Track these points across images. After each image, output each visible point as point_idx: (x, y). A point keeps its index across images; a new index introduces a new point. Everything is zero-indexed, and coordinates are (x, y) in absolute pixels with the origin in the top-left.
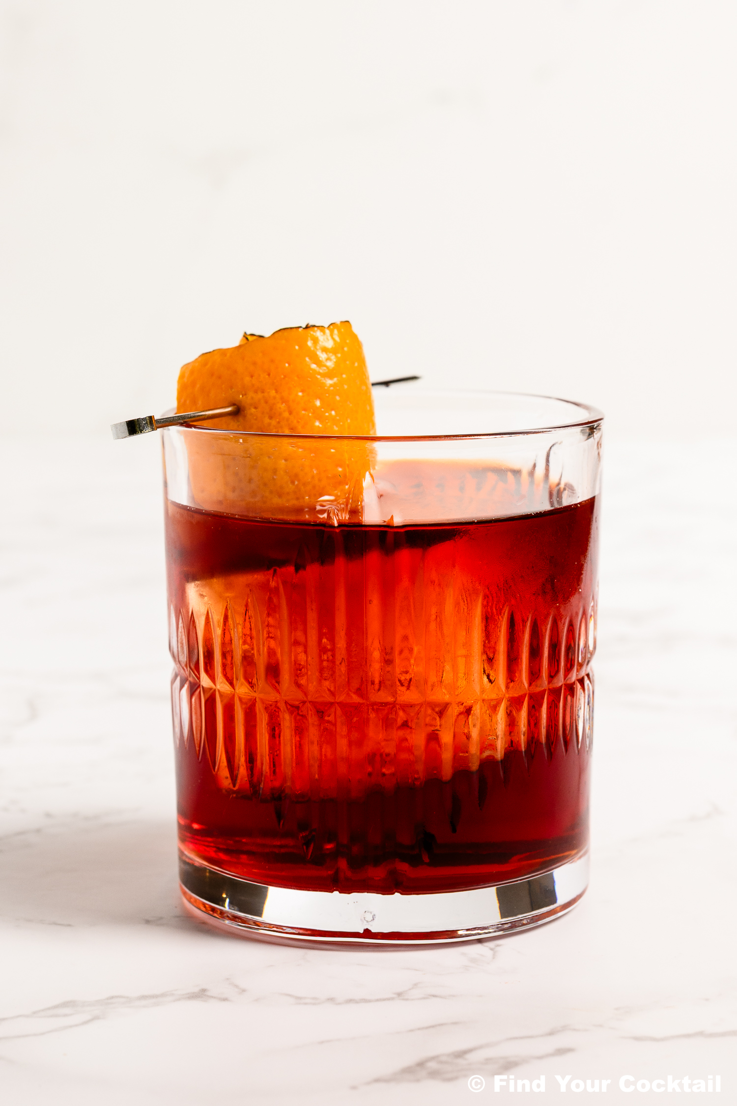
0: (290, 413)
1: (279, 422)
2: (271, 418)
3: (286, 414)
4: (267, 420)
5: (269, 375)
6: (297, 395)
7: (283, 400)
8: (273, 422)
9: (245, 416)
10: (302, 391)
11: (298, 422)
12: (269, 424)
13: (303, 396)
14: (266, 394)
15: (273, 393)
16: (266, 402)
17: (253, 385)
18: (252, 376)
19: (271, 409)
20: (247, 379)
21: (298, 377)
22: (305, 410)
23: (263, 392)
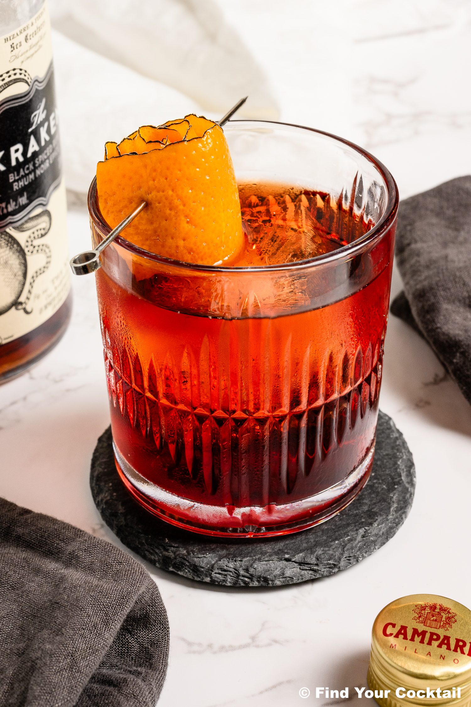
0: (184, 205)
1: (177, 213)
2: (171, 209)
3: (181, 207)
4: (168, 212)
5: (166, 179)
6: (188, 192)
7: (179, 198)
8: (173, 213)
9: (152, 208)
10: (191, 189)
11: (190, 211)
12: (170, 214)
13: (192, 192)
14: (165, 193)
15: (170, 192)
16: (166, 199)
17: (156, 187)
18: (154, 180)
19: (170, 203)
20: (151, 182)
21: (187, 179)
22: (194, 202)
23: (163, 192)
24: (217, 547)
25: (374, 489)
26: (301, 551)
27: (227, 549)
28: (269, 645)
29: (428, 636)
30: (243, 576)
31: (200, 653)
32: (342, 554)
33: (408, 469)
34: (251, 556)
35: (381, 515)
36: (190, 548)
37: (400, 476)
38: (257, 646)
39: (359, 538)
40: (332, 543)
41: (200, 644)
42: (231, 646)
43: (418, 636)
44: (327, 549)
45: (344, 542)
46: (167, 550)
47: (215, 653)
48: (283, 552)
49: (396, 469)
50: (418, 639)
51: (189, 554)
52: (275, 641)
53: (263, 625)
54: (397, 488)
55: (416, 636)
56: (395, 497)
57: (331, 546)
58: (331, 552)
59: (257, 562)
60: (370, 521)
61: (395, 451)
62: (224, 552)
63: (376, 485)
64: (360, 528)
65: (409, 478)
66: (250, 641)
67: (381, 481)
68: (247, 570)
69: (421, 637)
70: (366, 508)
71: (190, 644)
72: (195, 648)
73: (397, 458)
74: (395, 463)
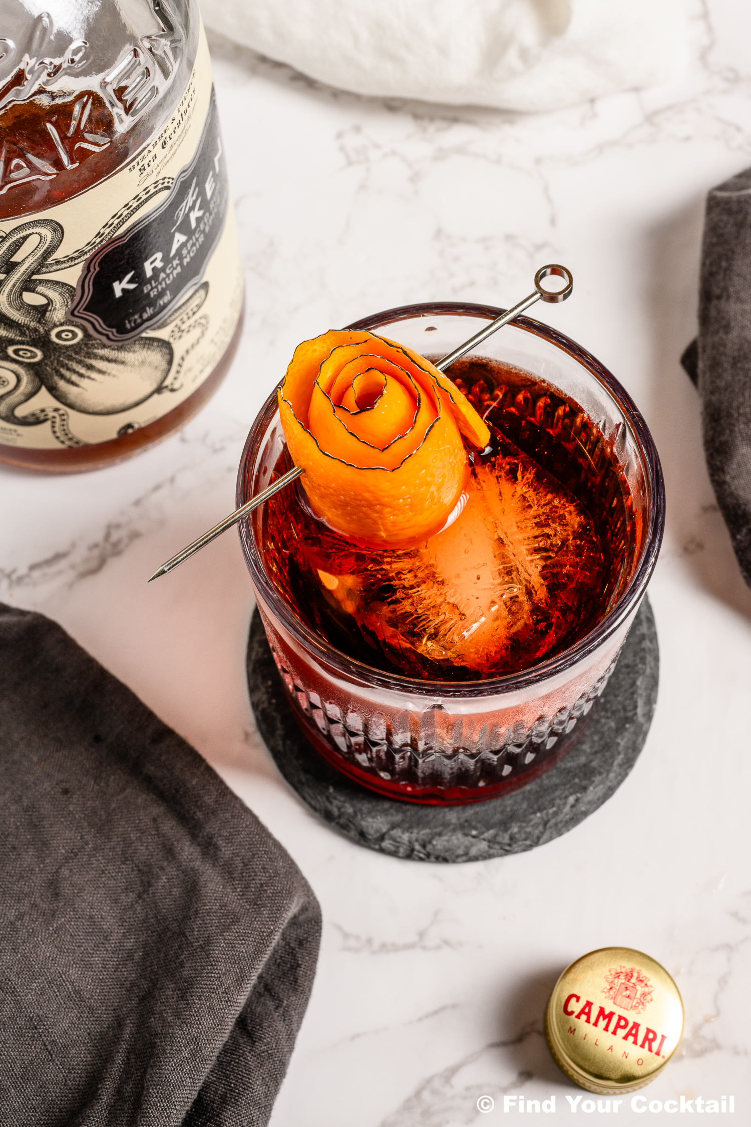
24: (391, 808)
25: (599, 726)
26: (492, 828)
27: (404, 812)
28: (438, 947)
29: (615, 1019)
30: (419, 852)
31: (356, 950)
32: (542, 833)
33: (648, 692)
34: (430, 828)
35: (600, 773)
36: (359, 805)
37: (635, 707)
38: (424, 948)
39: (567, 809)
40: (532, 817)
41: (358, 938)
42: (393, 945)
43: (604, 1019)
44: (524, 824)
45: (547, 814)
46: (331, 803)
47: (374, 953)
48: (470, 825)
49: (633, 693)
50: (602, 1023)
51: (356, 815)
52: (447, 943)
53: (436, 914)
54: (629, 728)
55: (601, 1018)
56: (622, 742)
57: (531, 820)
58: (529, 829)
59: (437, 838)
60: (584, 783)
61: (638, 661)
62: (398, 818)
63: (603, 721)
64: (571, 794)
65: (647, 708)
66: (415, 938)
67: (609, 714)
68: (424, 846)
69: (606, 1020)
70: (583, 760)
71: (346, 936)
72: (352, 943)
73: (637, 672)
74: (633, 684)
